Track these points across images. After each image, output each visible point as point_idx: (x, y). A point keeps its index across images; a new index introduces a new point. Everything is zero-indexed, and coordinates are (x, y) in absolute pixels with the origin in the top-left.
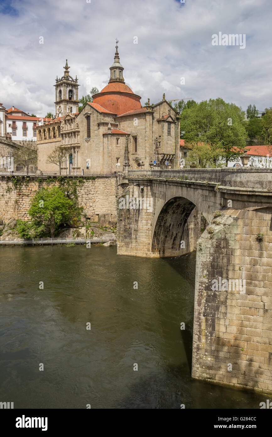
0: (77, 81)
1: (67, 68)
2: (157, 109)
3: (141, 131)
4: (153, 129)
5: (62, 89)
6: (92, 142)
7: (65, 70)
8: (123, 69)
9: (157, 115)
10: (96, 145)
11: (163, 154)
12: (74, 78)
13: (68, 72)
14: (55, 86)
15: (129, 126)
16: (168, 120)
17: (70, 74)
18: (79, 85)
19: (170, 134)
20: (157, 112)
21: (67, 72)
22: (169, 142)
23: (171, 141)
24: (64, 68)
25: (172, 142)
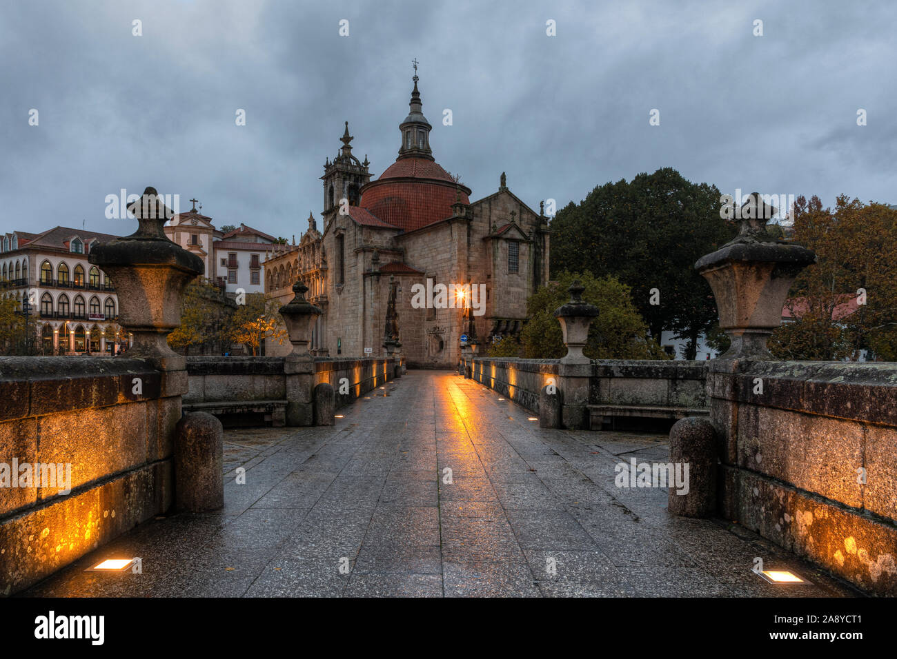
0: (368, 166)
1: (347, 139)
2: (481, 211)
3: (444, 265)
4: (471, 259)
5: (335, 184)
6: (346, 292)
7: (343, 144)
8: (430, 128)
9: (482, 224)
10: (353, 301)
11: (496, 318)
12: (362, 161)
13: (350, 148)
14: (322, 178)
15: (423, 253)
16: (508, 236)
17: (353, 152)
18: (371, 175)
19: (517, 270)
20: (481, 217)
21: (347, 148)
22: (513, 289)
23: (518, 286)
24: (341, 139)
25: (521, 290)
